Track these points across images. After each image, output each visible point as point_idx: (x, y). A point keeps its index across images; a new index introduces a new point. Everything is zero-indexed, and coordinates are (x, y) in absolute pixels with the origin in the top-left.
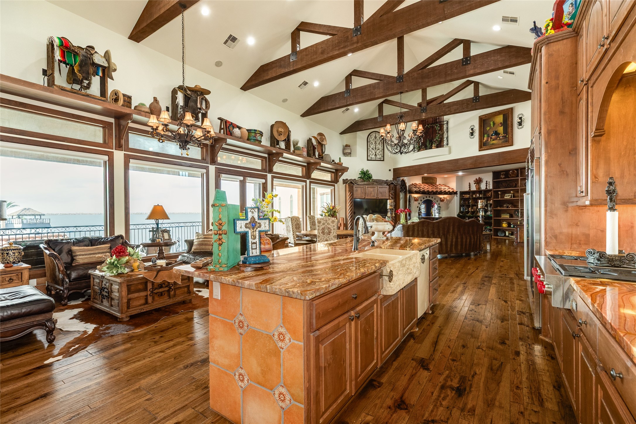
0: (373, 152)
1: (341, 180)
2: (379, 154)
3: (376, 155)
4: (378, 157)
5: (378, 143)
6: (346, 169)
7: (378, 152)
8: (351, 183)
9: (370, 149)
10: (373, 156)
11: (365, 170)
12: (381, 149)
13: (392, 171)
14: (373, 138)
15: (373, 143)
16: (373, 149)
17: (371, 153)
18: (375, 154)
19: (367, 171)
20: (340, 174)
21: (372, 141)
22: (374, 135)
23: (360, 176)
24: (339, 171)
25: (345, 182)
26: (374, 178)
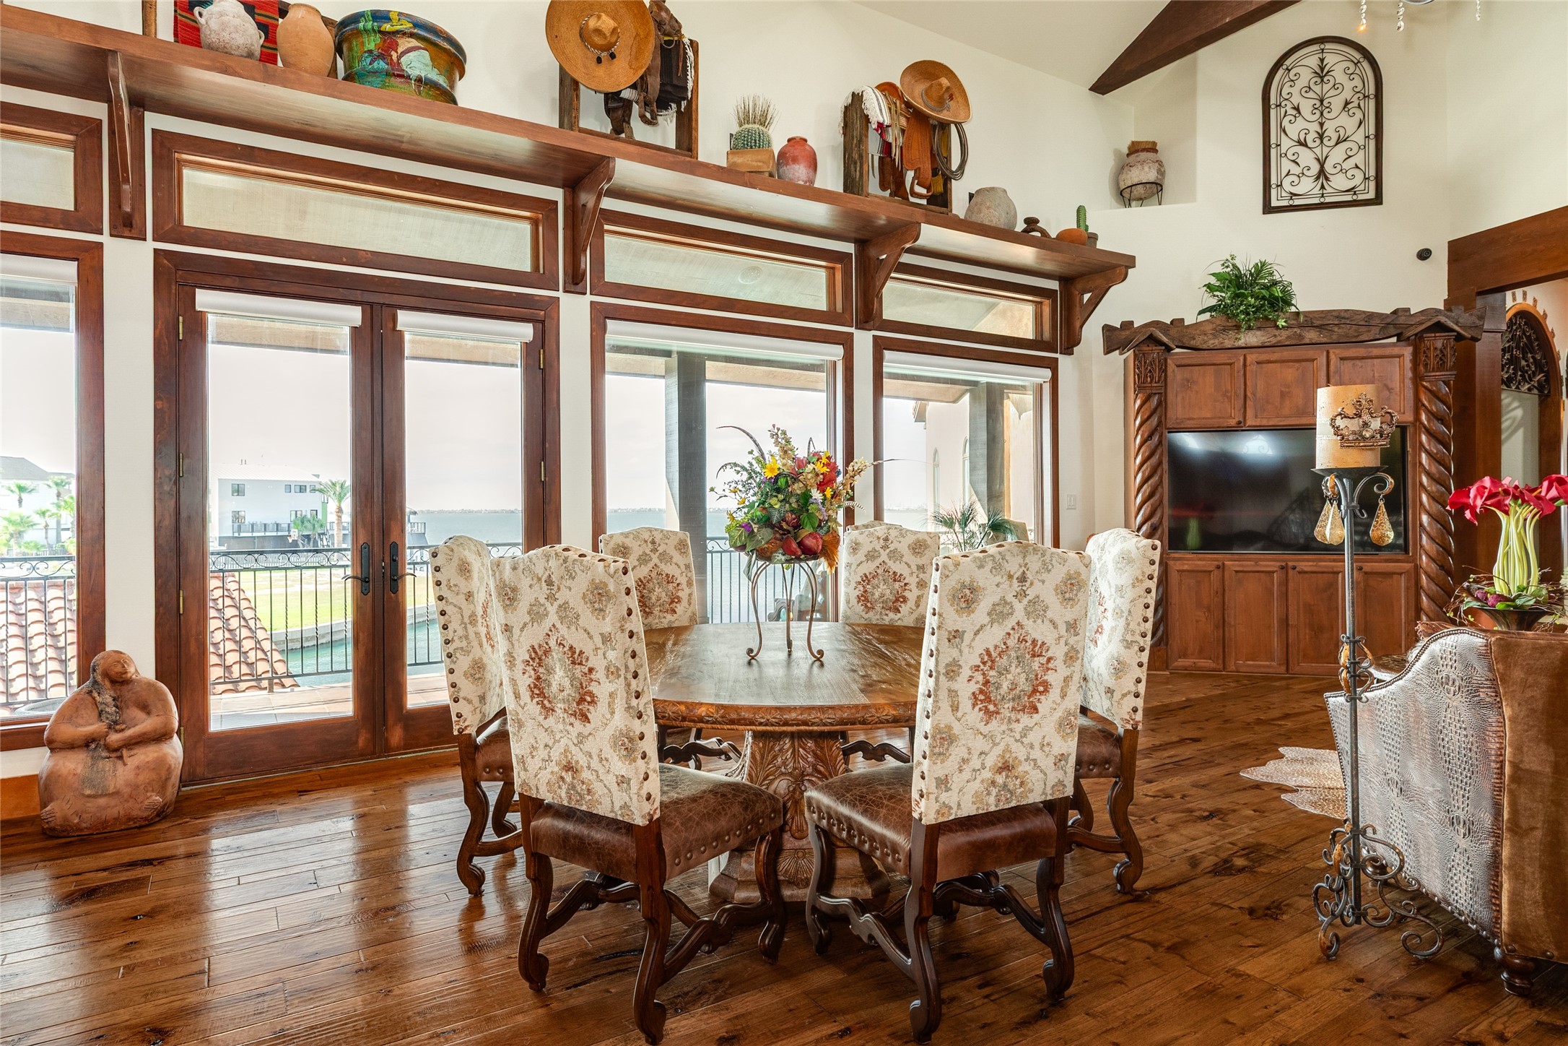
0: (1307, 158)
1: (1092, 332)
2: (1351, 163)
3: (1322, 174)
4: (1339, 182)
5: (1337, 104)
6: (1116, 268)
7: (1337, 155)
8: (1152, 339)
9: (1286, 143)
10: (1307, 186)
11: (1246, 264)
12: (1359, 137)
13: (1441, 257)
14: (1302, 83)
15: (1306, 108)
16: (1303, 144)
17: (1286, 165)
18: (1315, 168)
19: (1260, 269)
20: (1087, 297)
21: (1296, 100)
22: (1313, 62)
23: (1213, 302)
24: (1079, 285)
25: (1115, 338)
26: (1304, 302)
